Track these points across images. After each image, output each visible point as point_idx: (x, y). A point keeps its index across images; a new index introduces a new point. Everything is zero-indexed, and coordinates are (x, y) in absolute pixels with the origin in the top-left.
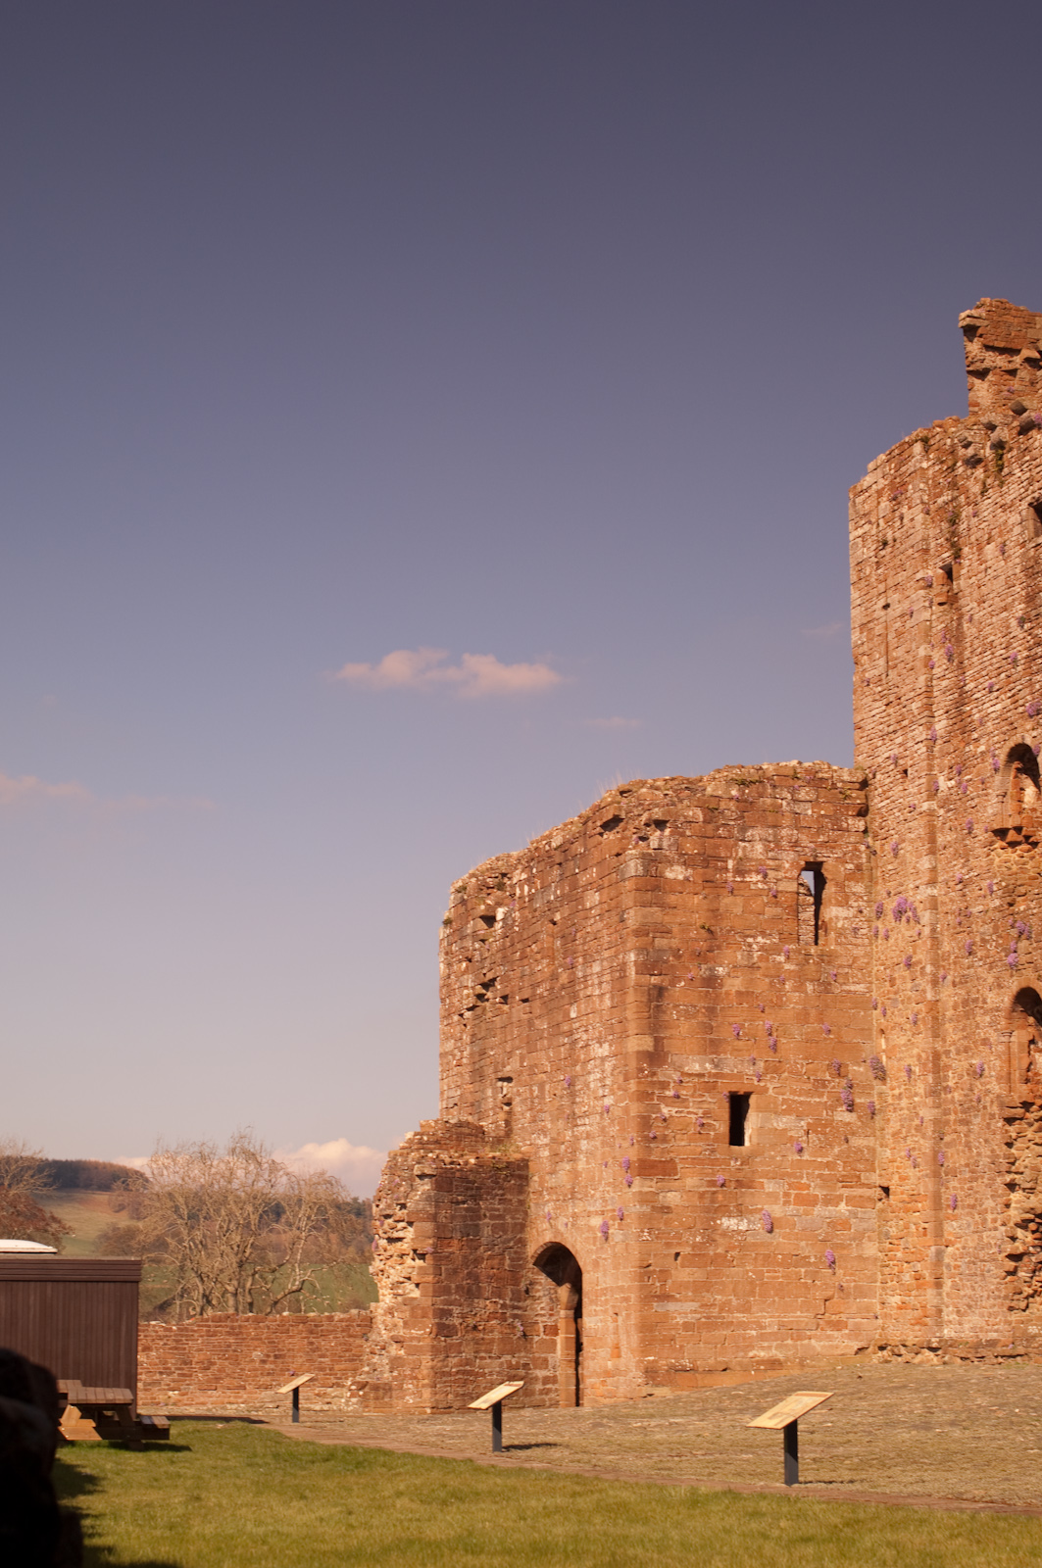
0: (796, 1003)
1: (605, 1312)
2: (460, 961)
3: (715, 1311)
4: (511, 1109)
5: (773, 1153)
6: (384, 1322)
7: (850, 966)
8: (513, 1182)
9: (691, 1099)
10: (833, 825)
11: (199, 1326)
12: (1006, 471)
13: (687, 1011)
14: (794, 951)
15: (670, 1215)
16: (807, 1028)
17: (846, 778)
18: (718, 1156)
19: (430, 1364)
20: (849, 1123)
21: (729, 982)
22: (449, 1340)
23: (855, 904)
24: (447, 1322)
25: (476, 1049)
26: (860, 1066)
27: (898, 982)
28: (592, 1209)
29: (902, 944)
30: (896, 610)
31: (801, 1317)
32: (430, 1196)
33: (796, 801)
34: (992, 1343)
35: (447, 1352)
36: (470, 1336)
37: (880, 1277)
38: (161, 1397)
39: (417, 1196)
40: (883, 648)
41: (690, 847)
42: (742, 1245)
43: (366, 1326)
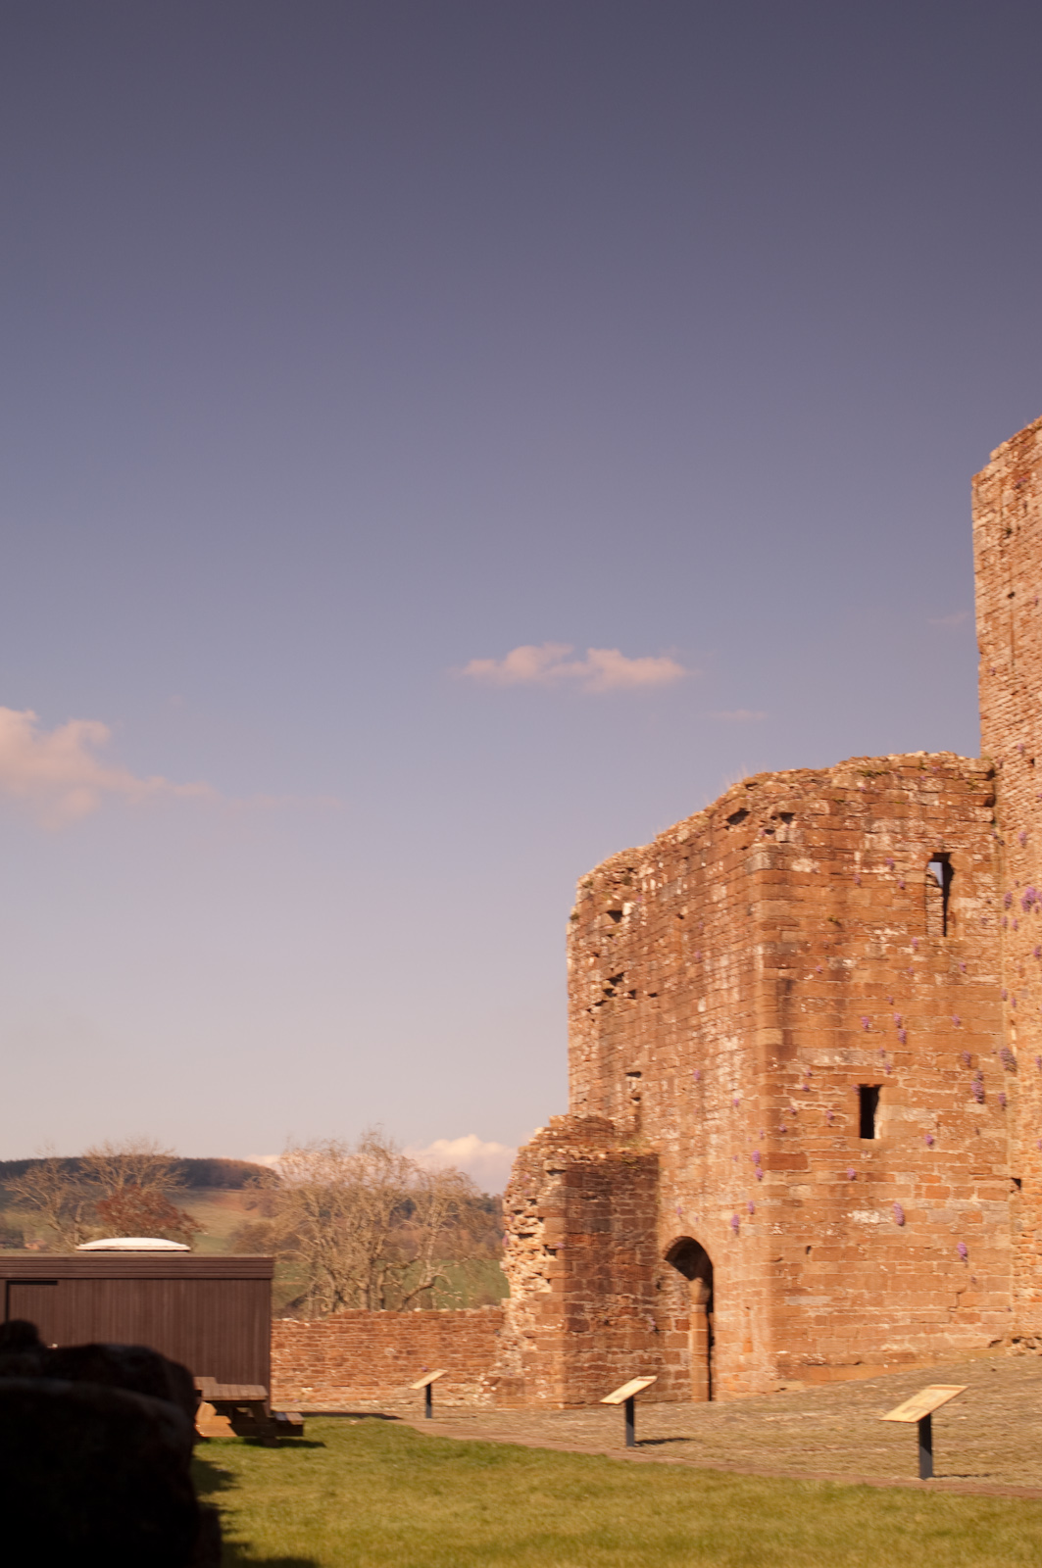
0: (925, 995)
1: (737, 1306)
2: (588, 956)
3: (847, 1305)
4: (641, 1104)
5: (903, 1146)
6: (516, 1318)
7: (979, 957)
8: (643, 1177)
9: (821, 1092)
10: (961, 815)
11: (332, 1322)
13: (815, 1004)
14: (923, 943)
15: (801, 1209)
16: (936, 1020)
17: (973, 768)
18: (849, 1149)
19: (562, 1359)
20: (979, 1115)
21: (857, 974)
22: (581, 1335)
23: (983, 895)
24: (578, 1317)
25: (604, 1044)
26: (990, 1057)
27: (1028, 972)
28: (722, 1203)
29: (1031, 934)
30: (1022, 598)
31: (933, 1309)
32: (560, 1192)
33: (922, 792)
35: (579, 1347)
36: (601, 1331)
37: (1012, 1269)
38: (295, 1394)
39: (548, 1191)
40: (1008, 637)
41: (818, 841)
42: (875, 1238)
43: (498, 1321)
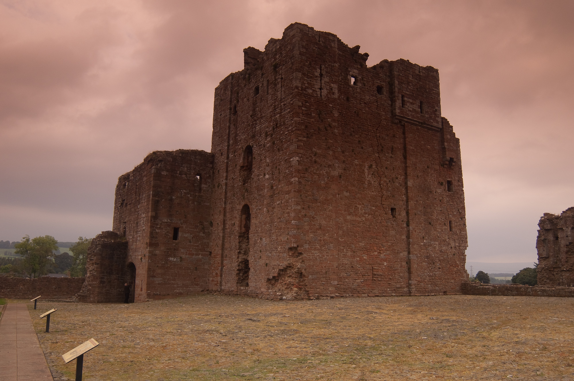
0: (192, 207)
1: (140, 279)
2: (119, 195)
3: (166, 280)
4: (125, 230)
5: (184, 242)
6: (87, 280)
8: (124, 247)
9: (164, 228)
10: (205, 165)
12: (250, 80)
13: (164, 207)
14: (193, 194)
15: (157, 256)
16: (194, 213)
18: (170, 242)
19: (98, 291)
20: (203, 236)
21: (176, 200)
22: (103, 285)
23: (208, 184)
24: (102, 280)
25: (120, 216)
26: (207, 223)
27: (217, 203)
28: (139, 254)
29: (218, 194)
30: (223, 115)
31: (188, 282)
32: (100, 250)
34: (232, 291)
35: (102, 288)
36: (109, 284)
37: (208, 273)
39: (97, 249)
40: (219, 125)
41: (169, 167)
42: (174, 264)
43: (83, 281)
